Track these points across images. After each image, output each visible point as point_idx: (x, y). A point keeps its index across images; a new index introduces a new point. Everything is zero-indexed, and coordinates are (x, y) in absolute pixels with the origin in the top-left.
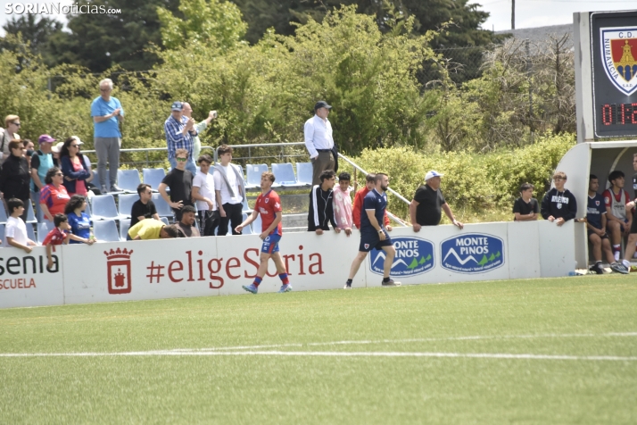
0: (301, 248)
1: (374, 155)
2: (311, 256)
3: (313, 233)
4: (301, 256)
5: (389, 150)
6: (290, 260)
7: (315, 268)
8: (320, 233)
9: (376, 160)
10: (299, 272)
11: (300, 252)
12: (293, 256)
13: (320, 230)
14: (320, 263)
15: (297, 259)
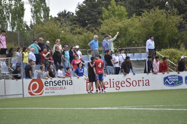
0: (143, 78)
1: (165, 51)
2: (146, 81)
3: (146, 74)
4: (143, 80)
5: (169, 49)
6: (140, 82)
7: (147, 84)
8: (148, 74)
9: (166, 52)
10: (142, 85)
11: (143, 79)
12: (141, 81)
13: (148, 73)
14: (149, 83)
15: (142, 81)
